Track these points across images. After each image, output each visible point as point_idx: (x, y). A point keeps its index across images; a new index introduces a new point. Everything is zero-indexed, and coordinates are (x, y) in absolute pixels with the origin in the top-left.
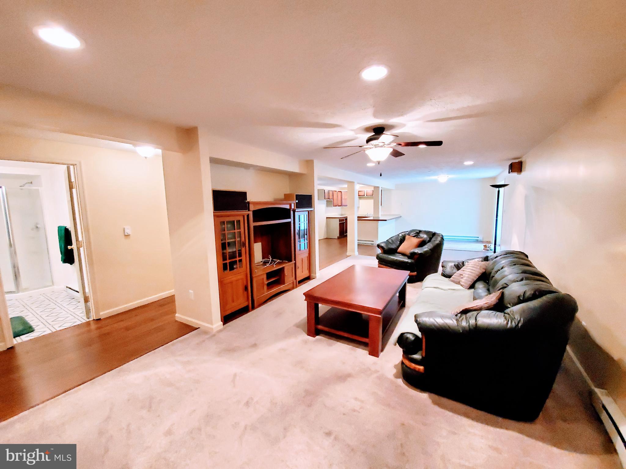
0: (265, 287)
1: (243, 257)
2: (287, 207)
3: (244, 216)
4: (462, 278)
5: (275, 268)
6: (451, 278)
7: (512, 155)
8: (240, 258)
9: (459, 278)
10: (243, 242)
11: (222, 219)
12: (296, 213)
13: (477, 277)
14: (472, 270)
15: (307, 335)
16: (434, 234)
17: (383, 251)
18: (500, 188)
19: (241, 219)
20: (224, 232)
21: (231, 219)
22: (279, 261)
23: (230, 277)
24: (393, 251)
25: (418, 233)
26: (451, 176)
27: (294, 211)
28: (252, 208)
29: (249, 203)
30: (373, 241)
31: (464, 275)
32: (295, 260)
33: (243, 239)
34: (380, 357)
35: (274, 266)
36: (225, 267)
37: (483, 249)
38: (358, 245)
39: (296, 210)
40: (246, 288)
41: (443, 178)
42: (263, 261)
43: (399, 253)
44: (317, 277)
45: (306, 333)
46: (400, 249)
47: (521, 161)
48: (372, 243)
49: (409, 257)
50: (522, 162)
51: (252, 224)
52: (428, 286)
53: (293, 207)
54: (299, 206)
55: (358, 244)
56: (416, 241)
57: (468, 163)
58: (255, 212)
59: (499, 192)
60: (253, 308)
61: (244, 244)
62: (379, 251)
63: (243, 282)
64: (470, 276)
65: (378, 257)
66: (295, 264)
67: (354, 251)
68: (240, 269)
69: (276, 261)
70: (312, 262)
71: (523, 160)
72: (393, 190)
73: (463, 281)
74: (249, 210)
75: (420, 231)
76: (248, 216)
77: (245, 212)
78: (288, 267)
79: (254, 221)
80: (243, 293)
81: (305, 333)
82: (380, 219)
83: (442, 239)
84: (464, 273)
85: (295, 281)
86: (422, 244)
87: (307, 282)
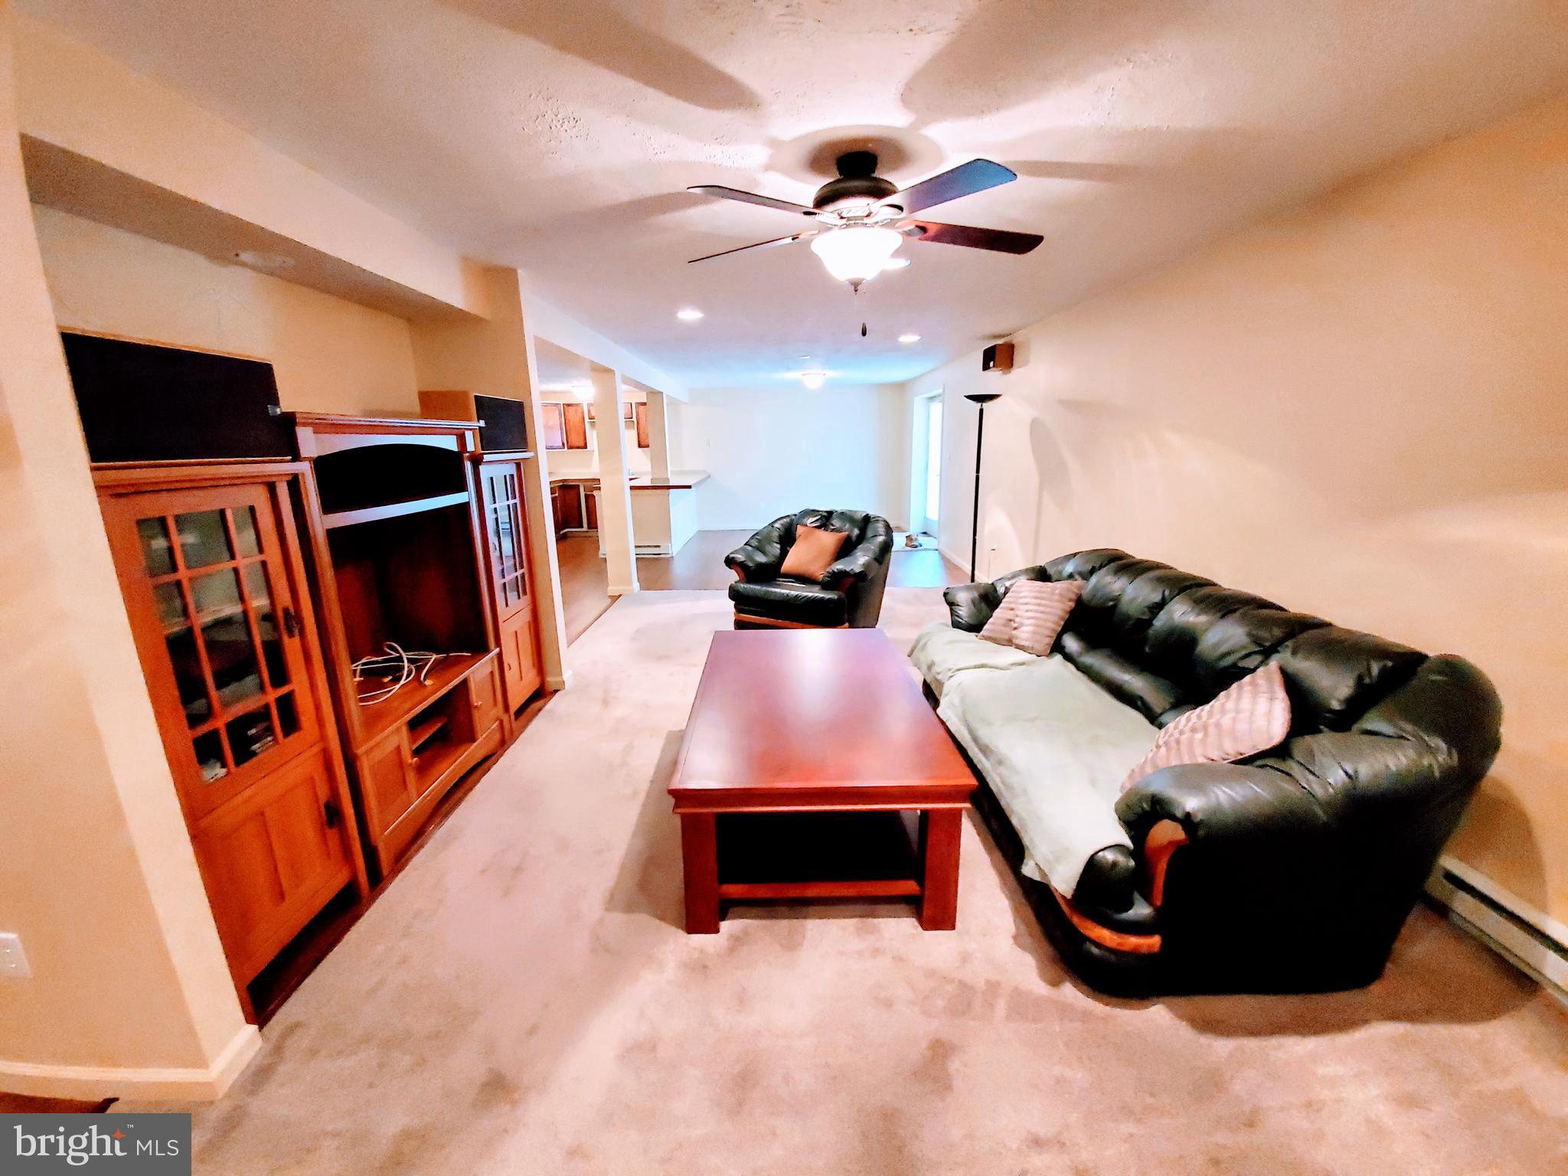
0: (411, 777)
1: (299, 683)
2: (449, 443)
3: (271, 488)
4: (1015, 629)
5: (435, 690)
6: (982, 633)
7: (992, 326)
8: (283, 690)
9: (1007, 630)
10: (286, 611)
11: (151, 506)
12: (481, 468)
13: (1062, 623)
14: (1039, 605)
15: (686, 934)
16: (867, 519)
17: (742, 574)
18: (984, 404)
19: (258, 497)
20: (171, 578)
21: (205, 502)
22: (434, 656)
23: (248, 793)
24: (770, 572)
25: (826, 520)
26: (832, 374)
27: (477, 461)
28: (311, 444)
29: (289, 421)
30: (659, 546)
31: (1017, 619)
32: (498, 644)
33: (284, 598)
34: (958, 924)
35: (428, 682)
36: (207, 750)
37: (904, 545)
38: (637, 559)
39: (487, 458)
40: (332, 815)
41: (814, 377)
42: (360, 667)
43: (787, 576)
44: (567, 686)
45: (678, 926)
46: (788, 565)
47: (1012, 341)
48: (657, 551)
49: (825, 586)
50: (1013, 345)
51: (321, 523)
52: (962, 666)
53: (470, 447)
54: (490, 441)
55: (638, 556)
56: (829, 540)
57: (908, 339)
58: (321, 464)
59: (981, 411)
60: (378, 881)
61: (293, 620)
62: (733, 576)
63: (314, 788)
64: (1041, 623)
65: (734, 594)
66: (500, 656)
67: (630, 583)
68: (286, 740)
69: (429, 660)
70: (545, 636)
71: (1016, 339)
72: (686, 404)
73: (1024, 635)
74: (296, 457)
75: (830, 513)
76: (294, 483)
77: (280, 468)
78: (479, 672)
79: (328, 508)
80: (323, 835)
81: (673, 929)
82: (671, 484)
83: (889, 529)
84: (1017, 616)
85: (505, 718)
86: (846, 549)
87: (540, 710)
